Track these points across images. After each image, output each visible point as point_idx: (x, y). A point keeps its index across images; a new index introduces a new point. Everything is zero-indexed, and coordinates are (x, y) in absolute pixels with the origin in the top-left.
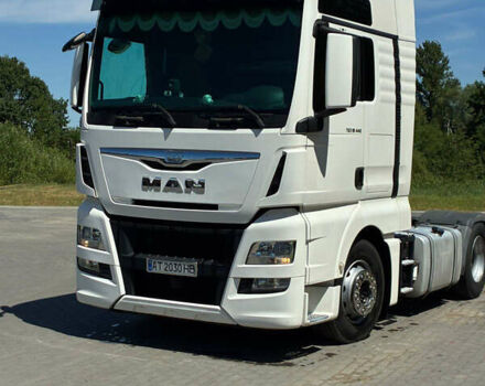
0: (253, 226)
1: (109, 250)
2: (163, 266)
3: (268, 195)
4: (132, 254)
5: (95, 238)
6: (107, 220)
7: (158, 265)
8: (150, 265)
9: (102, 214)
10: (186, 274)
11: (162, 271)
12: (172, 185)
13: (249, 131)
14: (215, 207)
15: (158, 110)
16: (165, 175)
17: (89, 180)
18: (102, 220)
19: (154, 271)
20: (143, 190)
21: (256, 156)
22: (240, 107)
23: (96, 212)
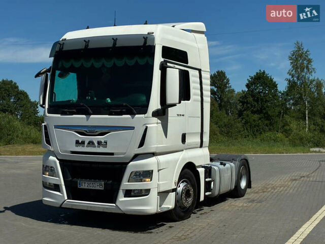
0: (131, 163)
1: (59, 177)
2: (86, 185)
3: (139, 148)
4: (71, 178)
5: (52, 171)
6: (58, 162)
7: (83, 184)
8: (80, 184)
9: (55, 158)
10: (98, 188)
11: (86, 187)
12: (91, 143)
13: (129, 116)
14: (112, 154)
15: (83, 106)
16: (87, 139)
17: (48, 142)
18: (55, 162)
19: (82, 187)
20: (76, 146)
21: (133, 128)
22: (124, 104)
23: (52, 158)
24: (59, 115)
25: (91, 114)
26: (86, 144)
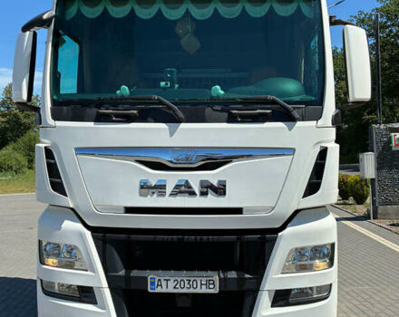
1: (93, 270)
2: (171, 284)
3: (305, 196)
5: (69, 257)
6: (88, 234)
7: (164, 283)
8: (153, 283)
9: (79, 226)
10: (204, 290)
11: (171, 290)
12: (184, 189)
13: (280, 125)
14: (239, 211)
17: (58, 187)
18: (82, 236)
19: (159, 290)
20: (141, 195)
21: (291, 151)
23: (70, 225)
24: (91, 124)
25: (179, 121)
26: (169, 189)
